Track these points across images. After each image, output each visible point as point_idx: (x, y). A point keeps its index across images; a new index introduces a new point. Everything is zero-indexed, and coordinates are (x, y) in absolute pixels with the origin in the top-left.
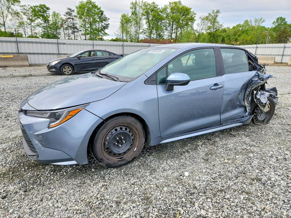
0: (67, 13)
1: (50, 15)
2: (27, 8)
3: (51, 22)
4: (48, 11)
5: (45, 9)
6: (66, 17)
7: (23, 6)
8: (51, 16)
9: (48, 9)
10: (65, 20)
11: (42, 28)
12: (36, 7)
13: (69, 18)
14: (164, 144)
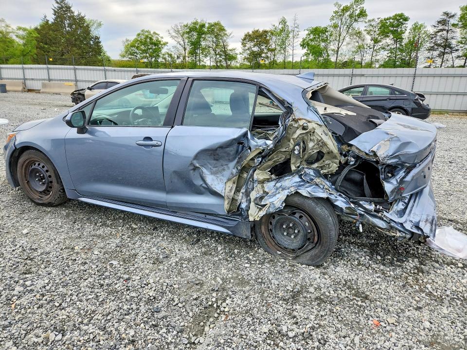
0: (439, 22)
1: (406, 30)
2: (375, 23)
3: (405, 41)
4: (406, 22)
5: (401, 20)
6: (435, 30)
7: (370, 21)
8: (408, 31)
9: (406, 19)
10: (433, 33)
11: (388, 52)
12: (388, 19)
13: (442, 30)
14: (82, 202)
